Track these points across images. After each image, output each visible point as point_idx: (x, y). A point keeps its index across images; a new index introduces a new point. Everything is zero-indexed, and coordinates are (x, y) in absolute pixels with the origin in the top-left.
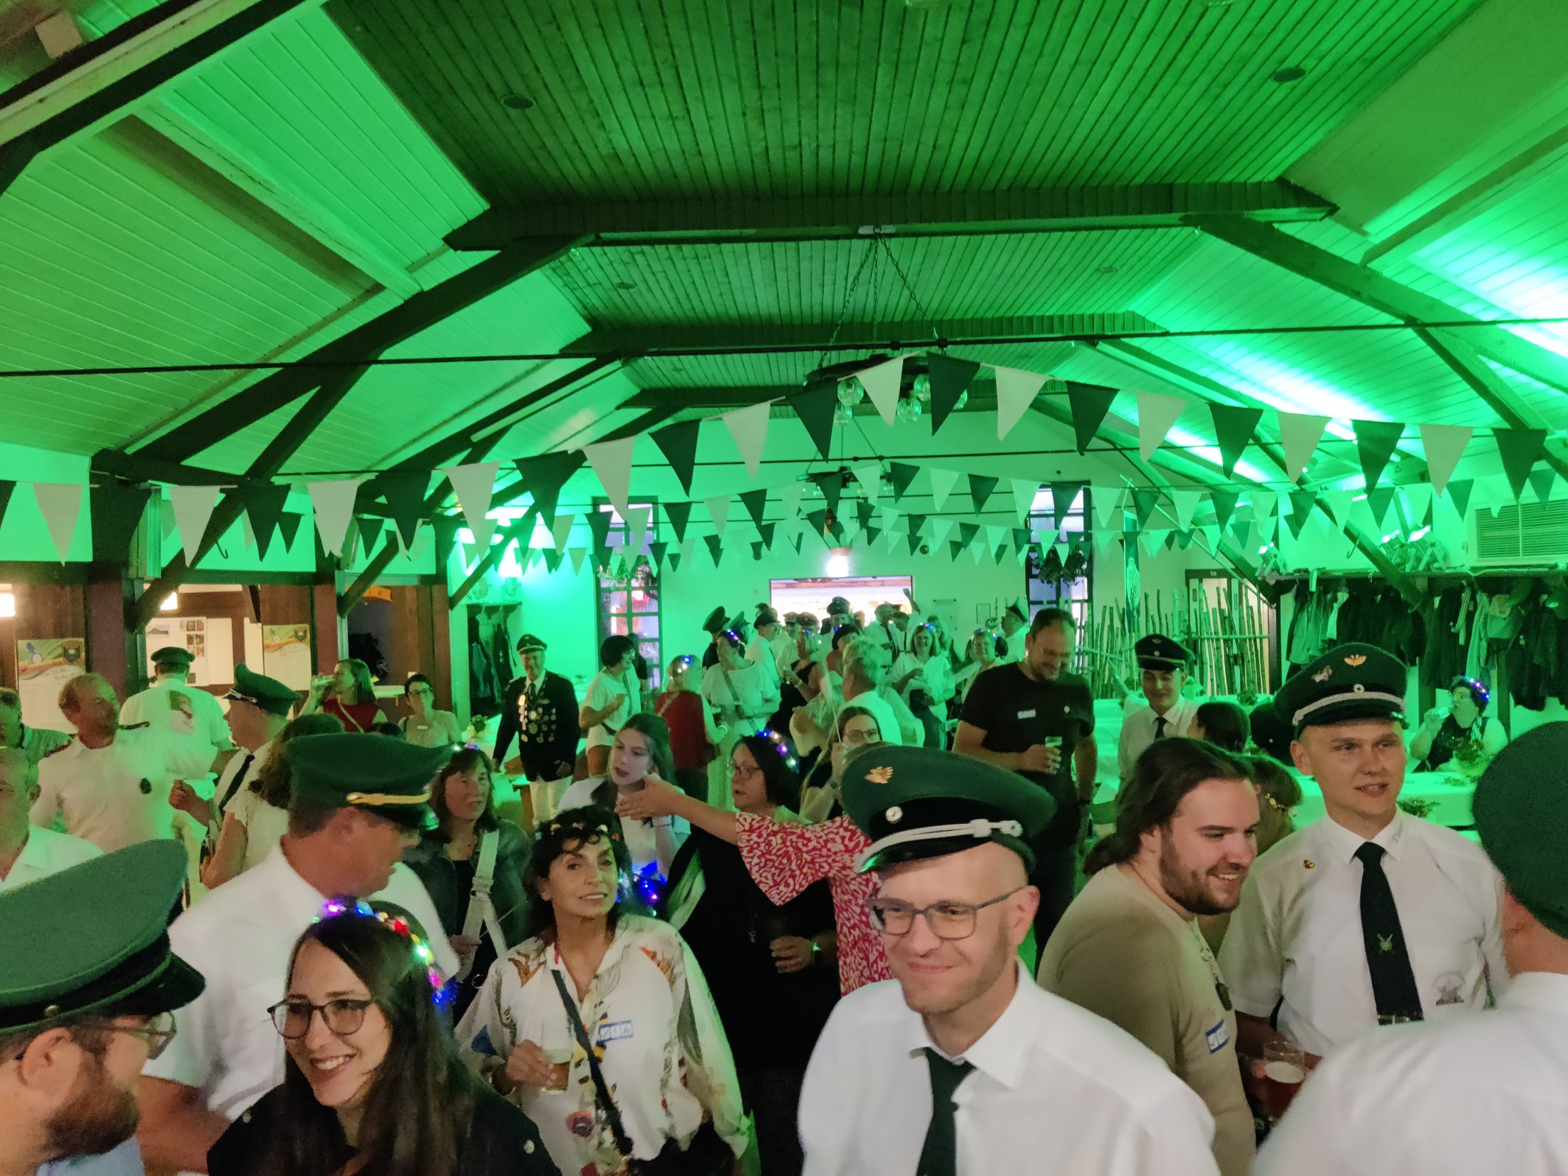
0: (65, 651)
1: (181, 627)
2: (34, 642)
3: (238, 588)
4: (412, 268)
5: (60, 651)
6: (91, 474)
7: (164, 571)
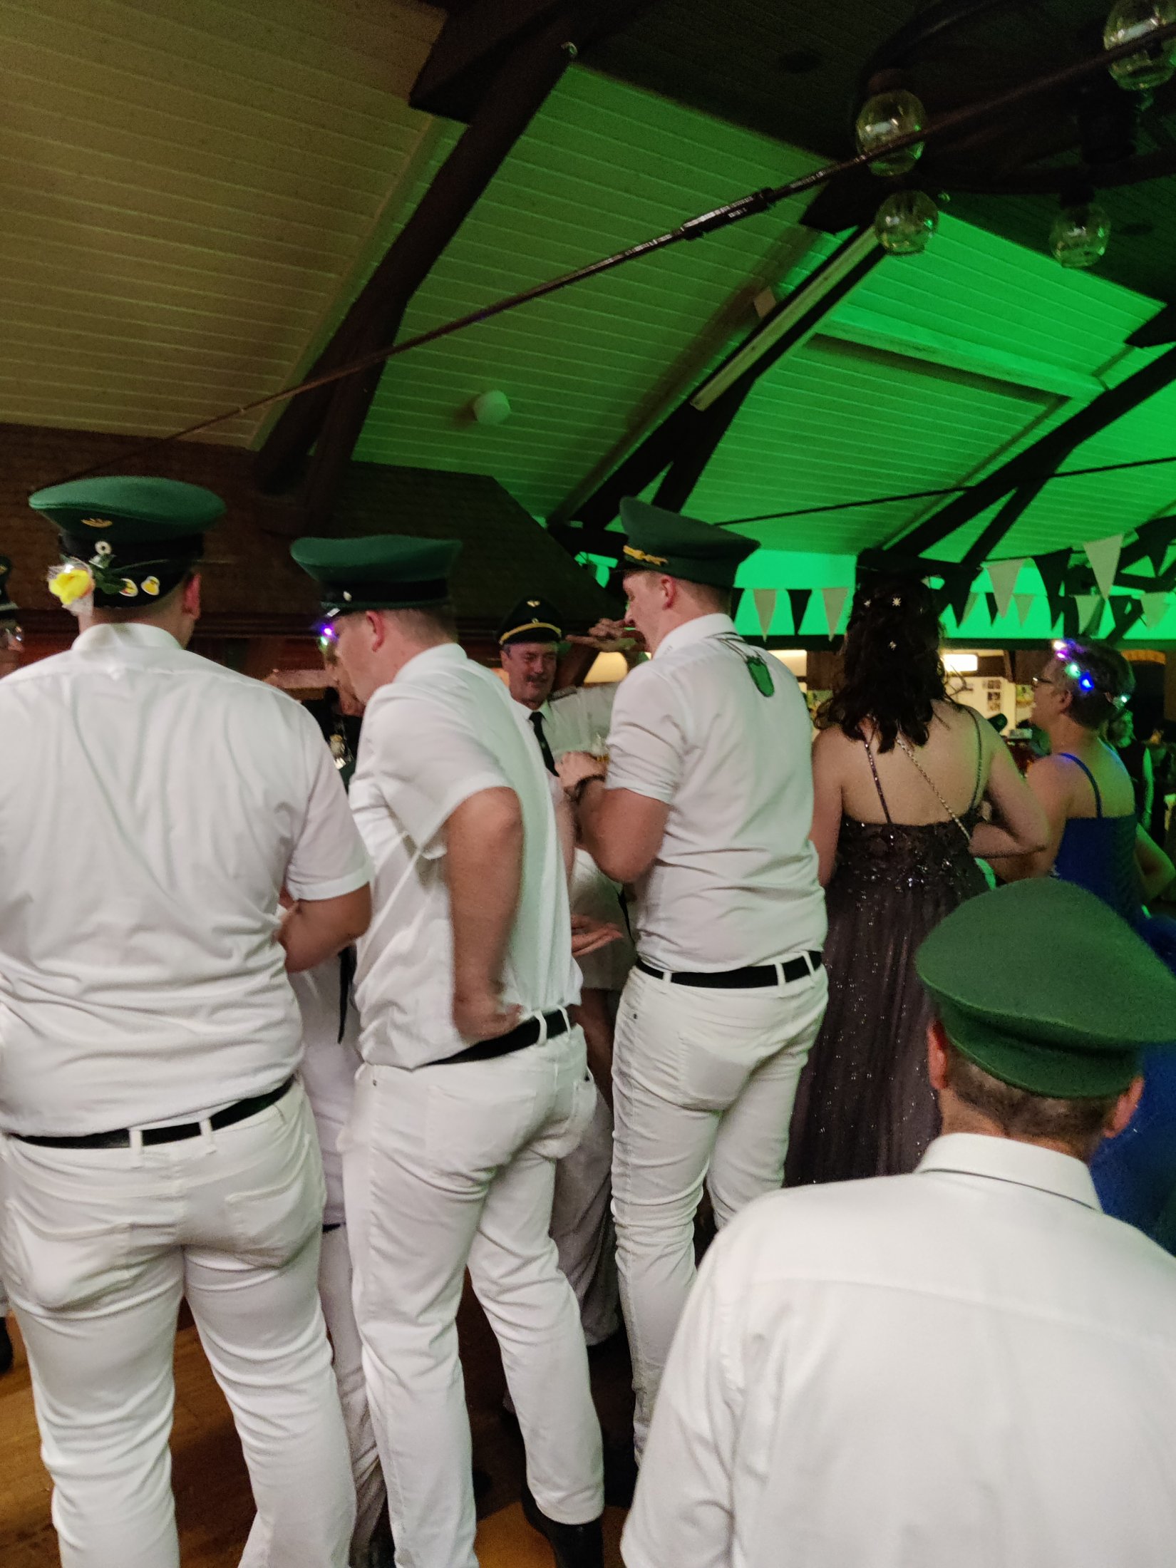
1: (984, 685)
3: (999, 653)
4: (1097, 374)
6: (856, 569)
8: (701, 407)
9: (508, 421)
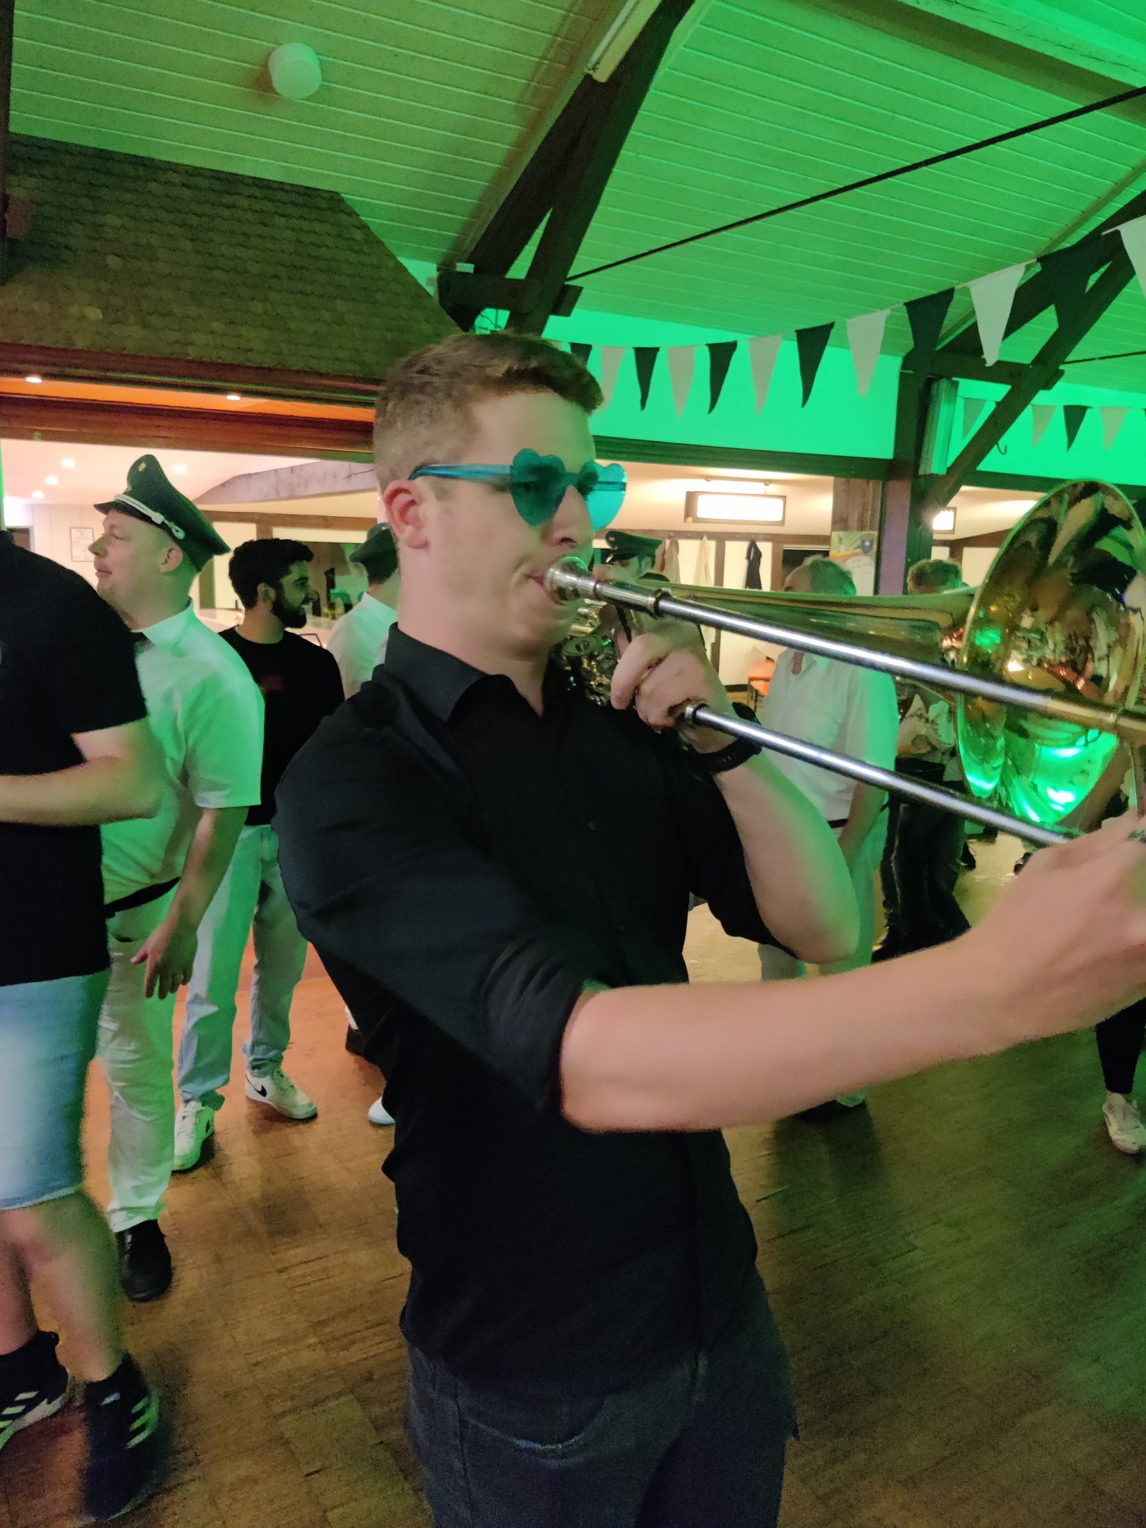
0: (863, 542)
2: (842, 533)
5: (859, 543)
6: (901, 373)
7: (949, 469)
8: (602, 75)
9: (318, 96)
